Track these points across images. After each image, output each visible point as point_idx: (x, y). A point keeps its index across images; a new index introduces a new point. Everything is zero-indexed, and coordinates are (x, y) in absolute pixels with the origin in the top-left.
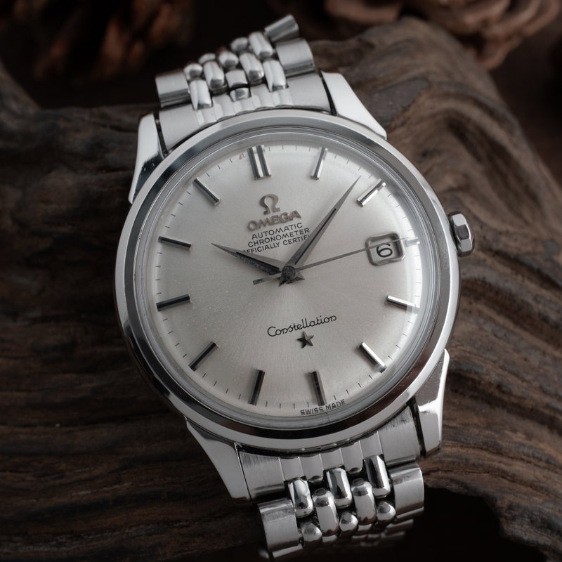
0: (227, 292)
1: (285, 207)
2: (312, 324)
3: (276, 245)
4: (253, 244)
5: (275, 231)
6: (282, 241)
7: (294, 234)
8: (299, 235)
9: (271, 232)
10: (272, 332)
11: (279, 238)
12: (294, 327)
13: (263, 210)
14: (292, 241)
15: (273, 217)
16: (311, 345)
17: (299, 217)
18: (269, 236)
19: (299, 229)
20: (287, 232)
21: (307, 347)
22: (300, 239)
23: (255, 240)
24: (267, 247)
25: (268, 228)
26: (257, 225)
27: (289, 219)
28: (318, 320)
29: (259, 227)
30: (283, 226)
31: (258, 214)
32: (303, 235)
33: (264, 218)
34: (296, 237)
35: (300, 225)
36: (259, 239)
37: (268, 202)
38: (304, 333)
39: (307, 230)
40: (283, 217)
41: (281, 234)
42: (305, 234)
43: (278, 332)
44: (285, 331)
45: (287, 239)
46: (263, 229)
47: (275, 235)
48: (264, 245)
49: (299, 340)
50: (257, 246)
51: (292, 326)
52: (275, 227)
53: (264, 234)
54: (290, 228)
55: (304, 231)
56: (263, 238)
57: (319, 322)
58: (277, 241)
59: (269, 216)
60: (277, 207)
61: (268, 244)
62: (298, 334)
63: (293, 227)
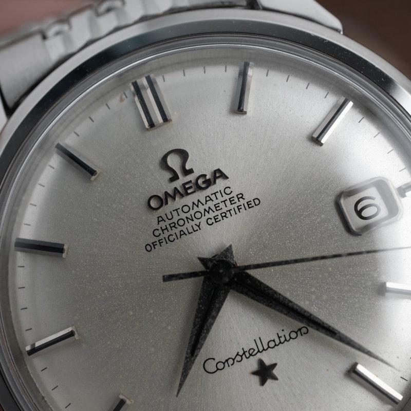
0: (131, 313)
1: (200, 165)
2: (272, 344)
3: (196, 228)
4: (160, 232)
5: (191, 205)
6: (204, 219)
7: (222, 205)
8: (230, 207)
9: (186, 209)
10: (211, 366)
11: (198, 215)
12: (244, 353)
13: (168, 175)
14: (220, 217)
15: (184, 185)
16: (275, 378)
17: (224, 177)
18: (183, 216)
19: (227, 197)
20: (210, 204)
21: (269, 382)
22: (232, 212)
23: (163, 224)
24: (182, 233)
25: (179, 202)
26: (163, 200)
27: (209, 183)
28: (279, 337)
29: (167, 203)
30: (201, 195)
31: (161, 184)
32: (235, 206)
33: (170, 188)
34: (224, 210)
35: (228, 191)
36: (168, 222)
37: (174, 162)
38: (261, 363)
39: (241, 196)
40: (200, 181)
41: (201, 208)
42: (238, 204)
43: (220, 366)
44: (231, 362)
45: (212, 215)
46: (172, 205)
47: (192, 212)
48: (177, 231)
49: (255, 373)
50: (166, 234)
51: (241, 353)
52: (189, 200)
53: (175, 213)
54: (213, 197)
55: (236, 199)
56: (175, 220)
57: (282, 339)
58: (197, 222)
59: (178, 184)
60: (187, 167)
61: (184, 228)
62: (251, 364)
63: (219, 195)
